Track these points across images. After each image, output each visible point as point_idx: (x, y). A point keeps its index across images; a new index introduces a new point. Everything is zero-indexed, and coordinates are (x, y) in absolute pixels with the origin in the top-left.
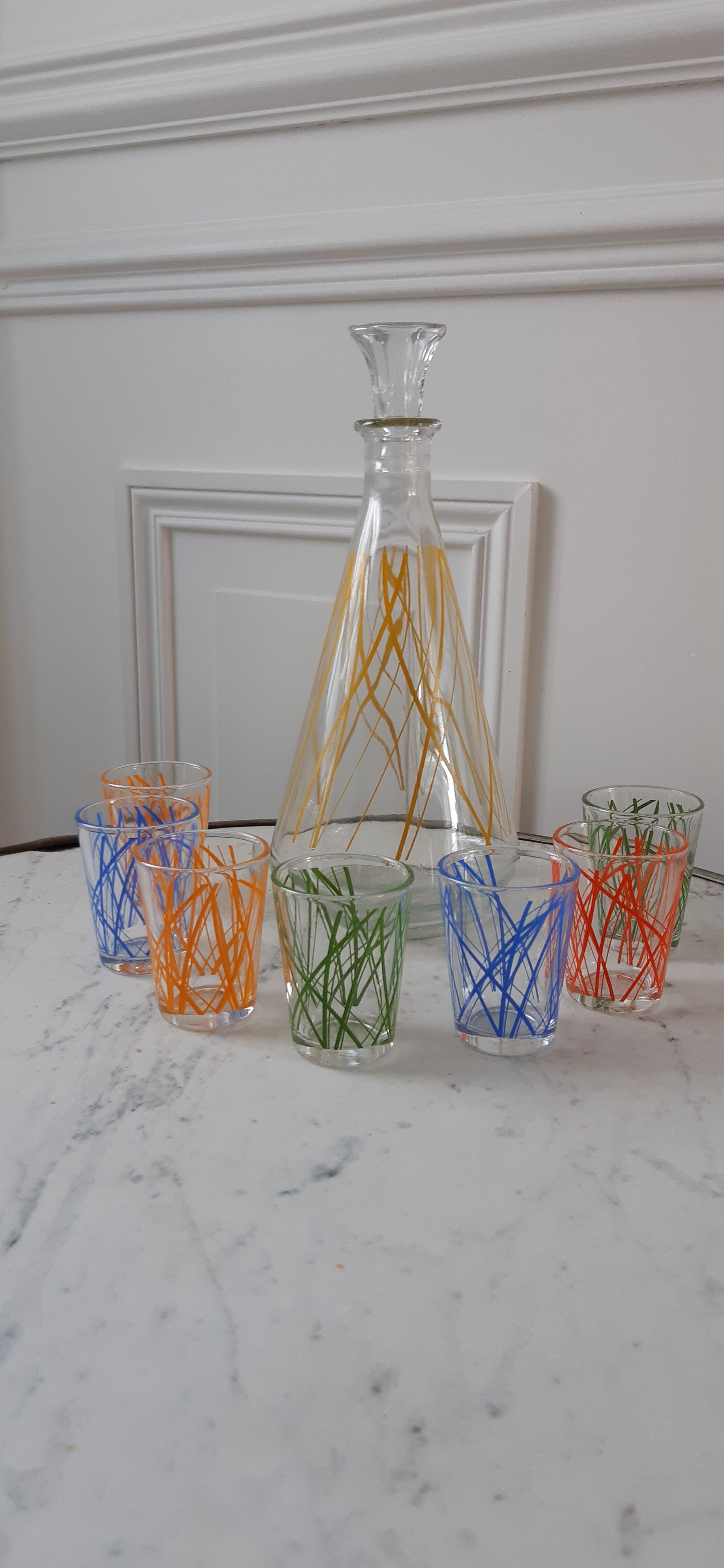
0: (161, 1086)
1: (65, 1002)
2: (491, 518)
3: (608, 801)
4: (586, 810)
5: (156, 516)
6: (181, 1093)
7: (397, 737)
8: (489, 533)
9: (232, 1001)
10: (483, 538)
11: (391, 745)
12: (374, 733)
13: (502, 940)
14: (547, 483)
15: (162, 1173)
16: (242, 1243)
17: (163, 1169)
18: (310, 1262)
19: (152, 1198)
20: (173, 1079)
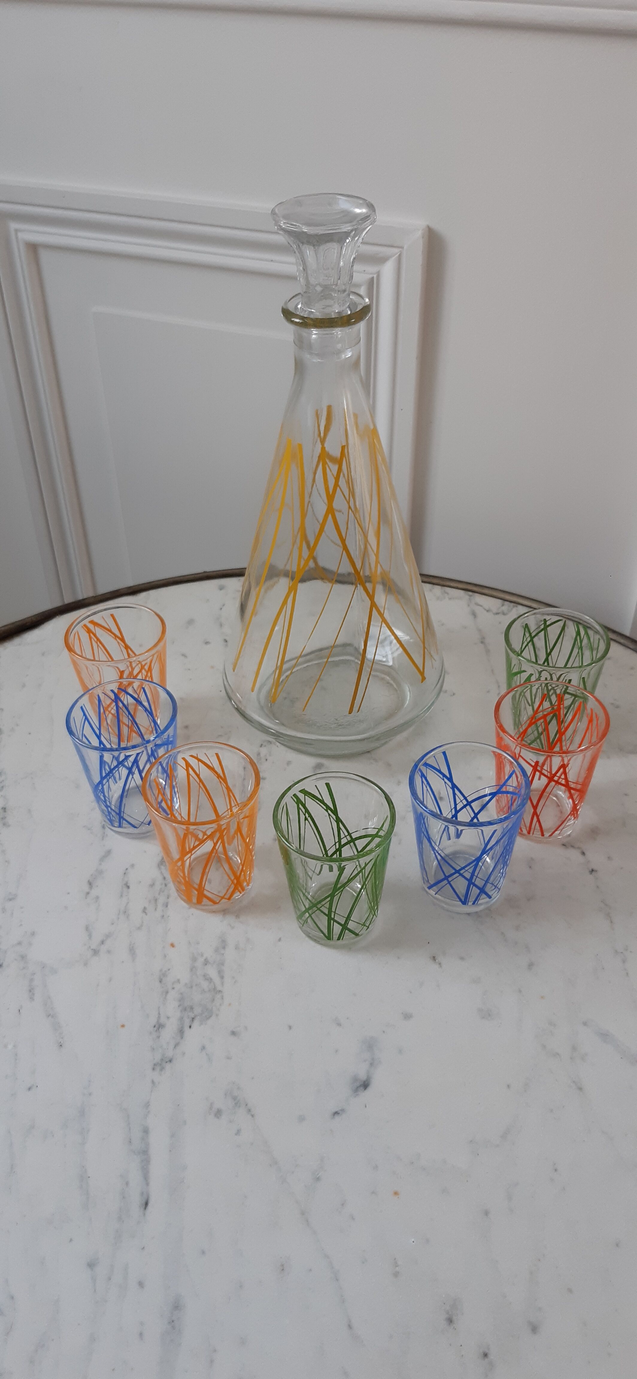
0: (204, 991)
1: (90, 884)
2: (382, 260)
5: (17, 231)
6: (223, 998)
8: (379, 275)
9: (240, 889)
10: (373, 278)
14: (436, 226)
15: (235, 1104)
16: (318, 1178)
17: (235, 1098)
18: (373, 1193)
19: (236, 1134)
20: (210, 980)
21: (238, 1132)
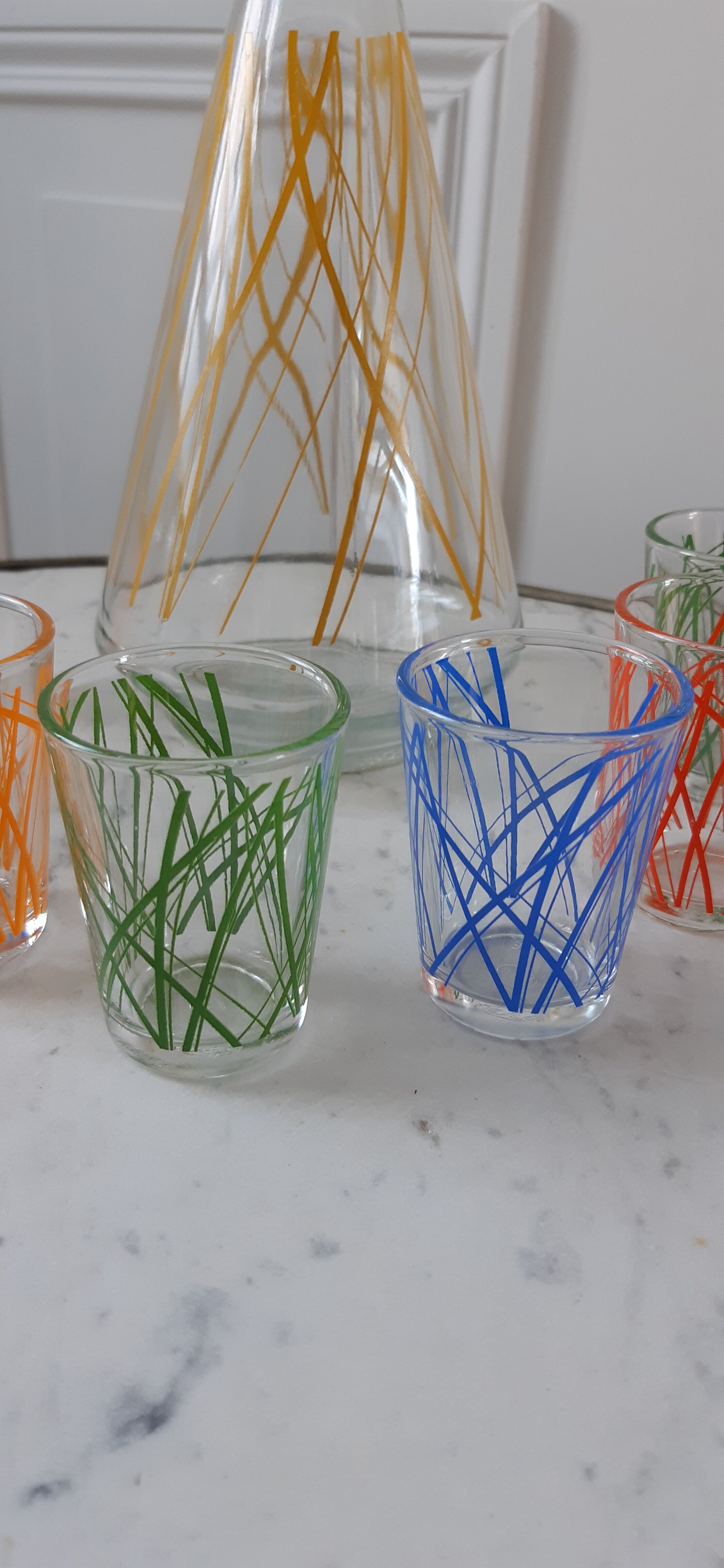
2: (472, 64)
3: (683, 537)
4: (653, 552)
7: (315, 412)
8: (467, 93)
10: (457, 100)
11: (304, 428)
12: (271, 400)
13: (513, 806)
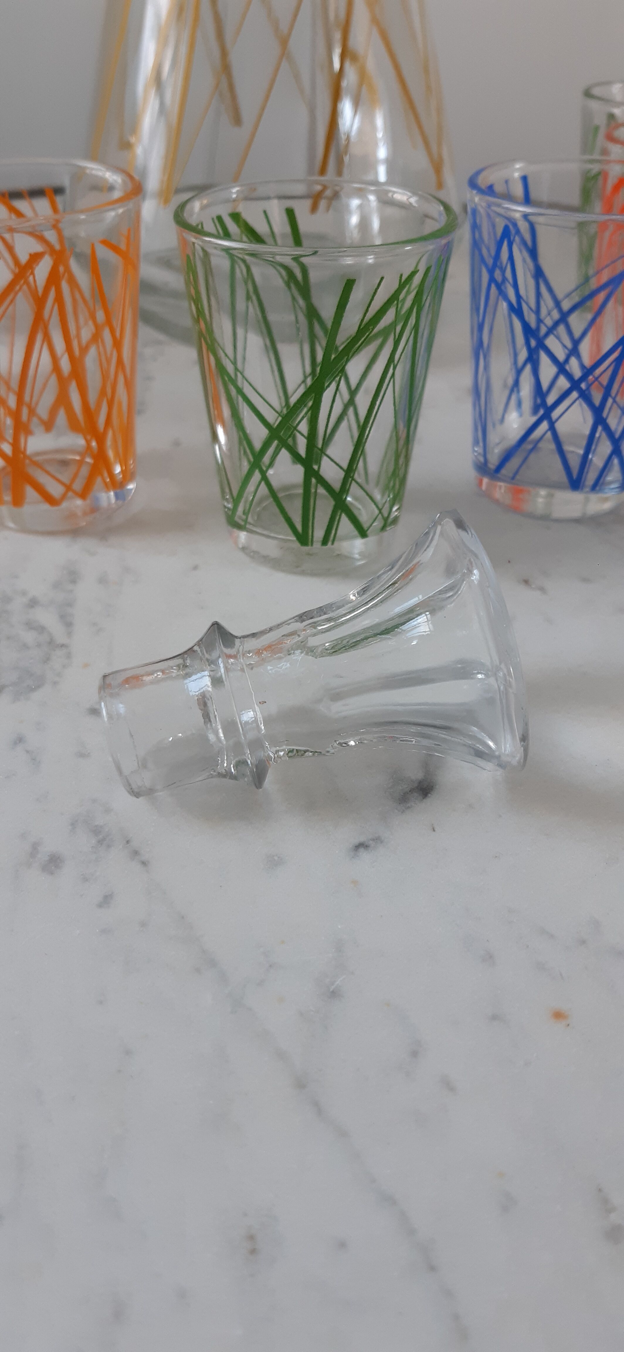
0: (25, 647)
6: (69, 656)
9: (106, 474)
15: (99, 842)
16: (333, 992)
17: (96, 831)
18: (494, 1017)
19: (100, 906)
20: (41, 629)
21: (106, 900)
